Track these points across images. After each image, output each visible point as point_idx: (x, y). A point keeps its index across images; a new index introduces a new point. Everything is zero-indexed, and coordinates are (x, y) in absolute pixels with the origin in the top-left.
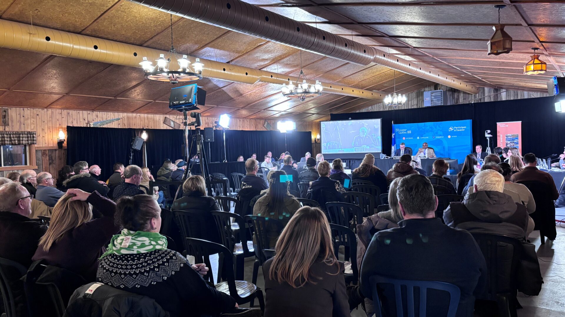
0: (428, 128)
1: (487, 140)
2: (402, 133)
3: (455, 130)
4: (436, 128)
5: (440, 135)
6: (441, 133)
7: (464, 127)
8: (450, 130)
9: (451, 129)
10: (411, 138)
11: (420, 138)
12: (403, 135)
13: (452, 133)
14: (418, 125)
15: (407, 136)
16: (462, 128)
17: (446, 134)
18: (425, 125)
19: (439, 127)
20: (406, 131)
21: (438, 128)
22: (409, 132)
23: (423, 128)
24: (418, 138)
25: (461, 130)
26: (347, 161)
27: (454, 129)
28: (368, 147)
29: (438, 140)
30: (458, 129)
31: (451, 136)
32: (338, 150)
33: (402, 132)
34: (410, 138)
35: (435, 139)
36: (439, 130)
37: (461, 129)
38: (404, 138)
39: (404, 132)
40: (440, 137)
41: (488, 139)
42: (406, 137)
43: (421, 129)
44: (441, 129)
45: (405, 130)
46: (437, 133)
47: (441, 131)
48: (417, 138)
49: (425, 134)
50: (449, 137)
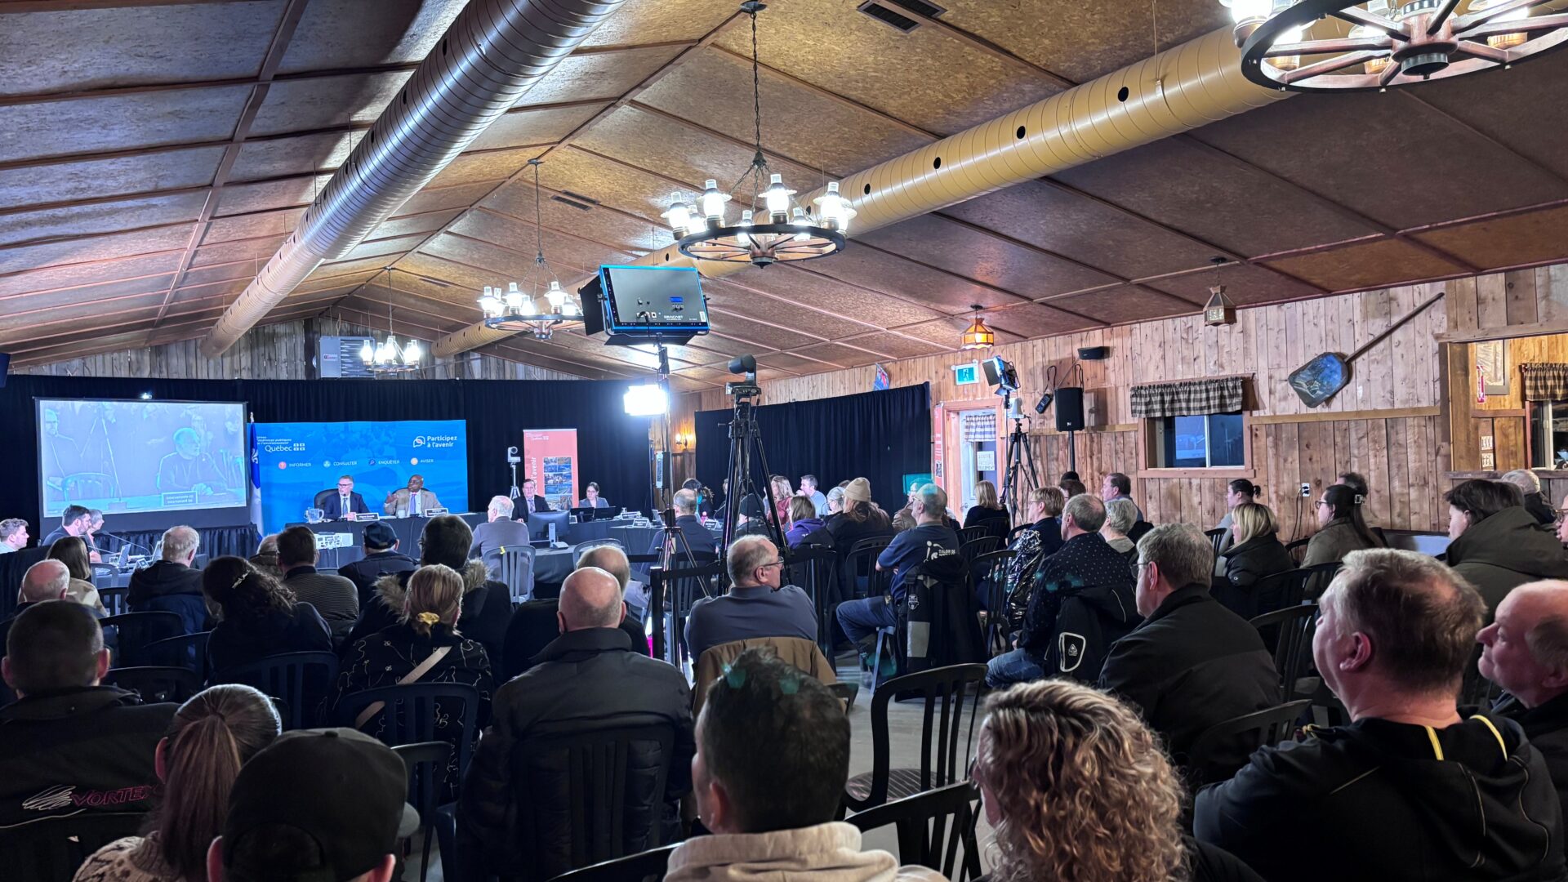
0: (357, 436)
1: (512, 469)
2: (276, 449)
3: (429, 446)
4: (378, 437)
5: (390, 458)
6: (389, 450)
7: (452, 438)
8: (416, 443)
9: (419, 441)
10: (306, 465)
11: (332, 463)
12: (283, 456)
13: (422, 453)
14: (325, 428)
15: (290, 457)
16: (448, 439)
17: (405, 453)
18: (346, 428)
19: (388, 435)
20: (291, 444)
21: (384, 438)
22: (299, 447)
23: (342, 436)
24: (327, 464)
25: (444, 445)
26: (141, 537)
27: (427, 442)
28: (209, 492)
29: (385, 469)
30: (437, 442)
31: (419, 461)
32: (108, 501)
33: (276, 446)
34: (301, 465)
35: (375, 468)
36: (386, 443)
37: (445, 442)
38: (283, 465)
39: (284, 446)
40: (390, 462)
41: (514, 467)
42: (288, 462)
43: (334, 440)
44: (391, 441)
45: (286, 441)
46: (381, 451)
47: (391, 446)
48: (322, 463)
49: (347, 452)
50: (414, 461)
